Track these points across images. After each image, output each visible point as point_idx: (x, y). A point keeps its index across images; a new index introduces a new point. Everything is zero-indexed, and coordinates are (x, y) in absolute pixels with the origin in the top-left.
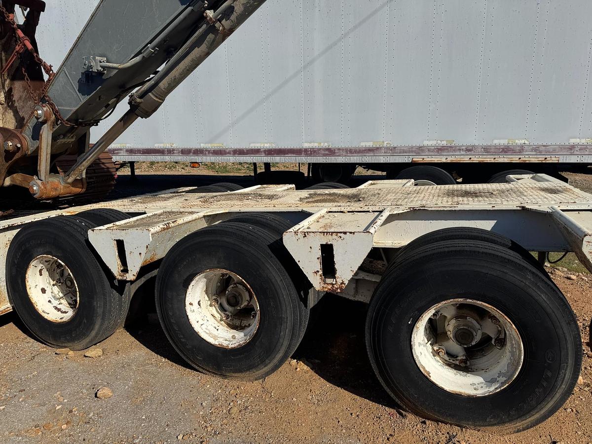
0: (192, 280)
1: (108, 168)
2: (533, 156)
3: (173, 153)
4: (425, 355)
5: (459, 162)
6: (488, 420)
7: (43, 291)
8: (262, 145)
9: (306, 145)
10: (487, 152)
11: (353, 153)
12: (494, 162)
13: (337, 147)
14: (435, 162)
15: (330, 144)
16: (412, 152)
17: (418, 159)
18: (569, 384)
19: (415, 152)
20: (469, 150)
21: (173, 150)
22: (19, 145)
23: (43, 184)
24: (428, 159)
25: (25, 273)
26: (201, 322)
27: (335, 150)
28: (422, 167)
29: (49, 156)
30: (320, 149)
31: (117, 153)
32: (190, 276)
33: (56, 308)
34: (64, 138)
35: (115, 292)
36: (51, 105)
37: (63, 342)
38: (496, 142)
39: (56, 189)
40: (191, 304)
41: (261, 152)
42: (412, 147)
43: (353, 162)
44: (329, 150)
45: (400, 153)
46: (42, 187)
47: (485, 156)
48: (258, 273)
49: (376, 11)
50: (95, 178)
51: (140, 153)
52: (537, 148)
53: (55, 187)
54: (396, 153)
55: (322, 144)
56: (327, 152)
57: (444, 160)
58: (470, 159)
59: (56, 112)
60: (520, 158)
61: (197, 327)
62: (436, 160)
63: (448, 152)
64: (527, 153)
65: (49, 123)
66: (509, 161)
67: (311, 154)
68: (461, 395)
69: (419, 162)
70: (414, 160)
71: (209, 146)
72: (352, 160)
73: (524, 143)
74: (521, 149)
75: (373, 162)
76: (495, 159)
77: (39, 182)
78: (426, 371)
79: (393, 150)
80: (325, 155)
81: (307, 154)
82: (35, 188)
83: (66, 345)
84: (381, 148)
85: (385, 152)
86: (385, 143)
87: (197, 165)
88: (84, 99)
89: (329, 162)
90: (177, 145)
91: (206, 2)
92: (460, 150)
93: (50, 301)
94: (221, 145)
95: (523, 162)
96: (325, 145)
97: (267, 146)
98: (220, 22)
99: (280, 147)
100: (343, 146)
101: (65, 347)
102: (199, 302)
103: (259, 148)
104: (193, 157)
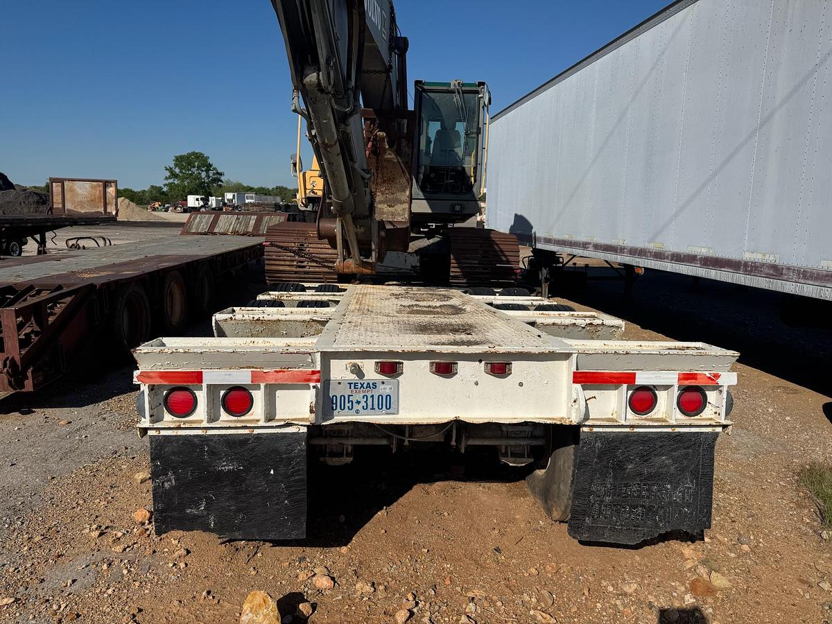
3: (624, 253)
8: (699, 250)
9: (747, 256)
11: (808, 279)
13: (786, 263)
15: (778, 257)
23: (339, 262)
27: (783, 269)
30: (763, 265)
41: (697, 260)
43: (807, 295)
44: (775, 267)
46: (338, 265)
51: (602, 250)
53: (349, 265)
55: (767, 257)
56: (771, 272)
67: (751, 271)
71: (651, 246)
72: (805, 290)
80: (768, 276)
81: (747, 270)
89: (773, 290)
90: (628, 242)
94: (661, 246)
96: (770, 259)
97: (704, 252)
99: (717, 256)
100: (795, 264)
103: (696, 253)
104: (638, 260)
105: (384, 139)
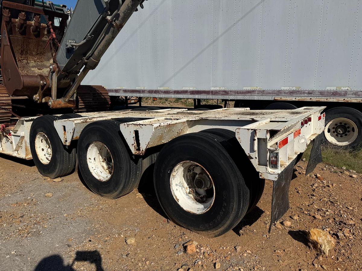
0: (89, 147)
1: (105, 98)
2: (354, 98)
3: (145, 92)
4: (180, 191)
5: (303, 100)
6: (200, 227)
7: (43, 150)
8: (189, 89)
9: (212, 89)
10: (322, 95)
11: (239, 94)
12: (326, 101)
13: (229, 90)
14: (289, 100)
15: (226, 88)
16: (274, 93)
17: (278, 98)
18: (237, 211)
19: (276, 94)
20: (310, 93)
21: (145, 91)
22: (45, 83)
23: (53, 101)
24: (284, 98)
25: (35, 140)
26: (94, 168)
27: (228, 92)
28: (280, 103)
29: (56, 88)
30: (220, 91)
31: (119, 92)
32: (88, 144)
33: (47, 158)
34: (64, 80)
35: (66, 151)
36: (57, 64)
37: (46, 174)
38: (328, 88)
39: (60, 104)
40: (90, 159)
41: (188, 92)
42: (274, 91)
43: (239, 99)
44: (225, 91)
45: (267, 94)
46: (53, 103)
47: (320, 98)
48: (112, 144)
49: (254, 8)
50: (98, 103)
51: (129, 92)
52: (357, 93)
53: (60, 103)
54: (264, 94)
55: (221, 88)
56: (224, 93)
57: (294, 99)
58: (311, 99)
59: (58, 67)
60: (344, 99)
61: (91, 170)
62: (289, 99)
63: (297, 94)
64: (349, 96)
65: (56, 72)
66: (337, 101)
67: (215, 94)
68: (190, 213)
69: (278, 100)
70: (275, 98)
71: (161, 89)
72: (238, 97)
73: (348, 90)
74: (345, 94)
75: (250, 99)
76: (327, 99)
77: (52, 100)
78: (177, 199)
79: (263, 92)
80: (222, 95)
81: (213, 94)
82: (50, 103)
83: (47, 175)
84: (255, 91)
85: (258, 94)
86: (258, 88)
87: (156, 99)
88: (67, 60)
89: (225, 99)
90: (147, 88)
91: (109, 12)
92: (304, 93)
93: (45, 155)
94: (167, 88)
95: (346, 102)
96: (223, 89)
97: (192, 89)
98: (115, 22)
99: (198, 90)
100: (233, 90)
101: (47, 176)
102: (94, 158)
103: (187, 90)
104: (154, 95)
105: (45, 28)
